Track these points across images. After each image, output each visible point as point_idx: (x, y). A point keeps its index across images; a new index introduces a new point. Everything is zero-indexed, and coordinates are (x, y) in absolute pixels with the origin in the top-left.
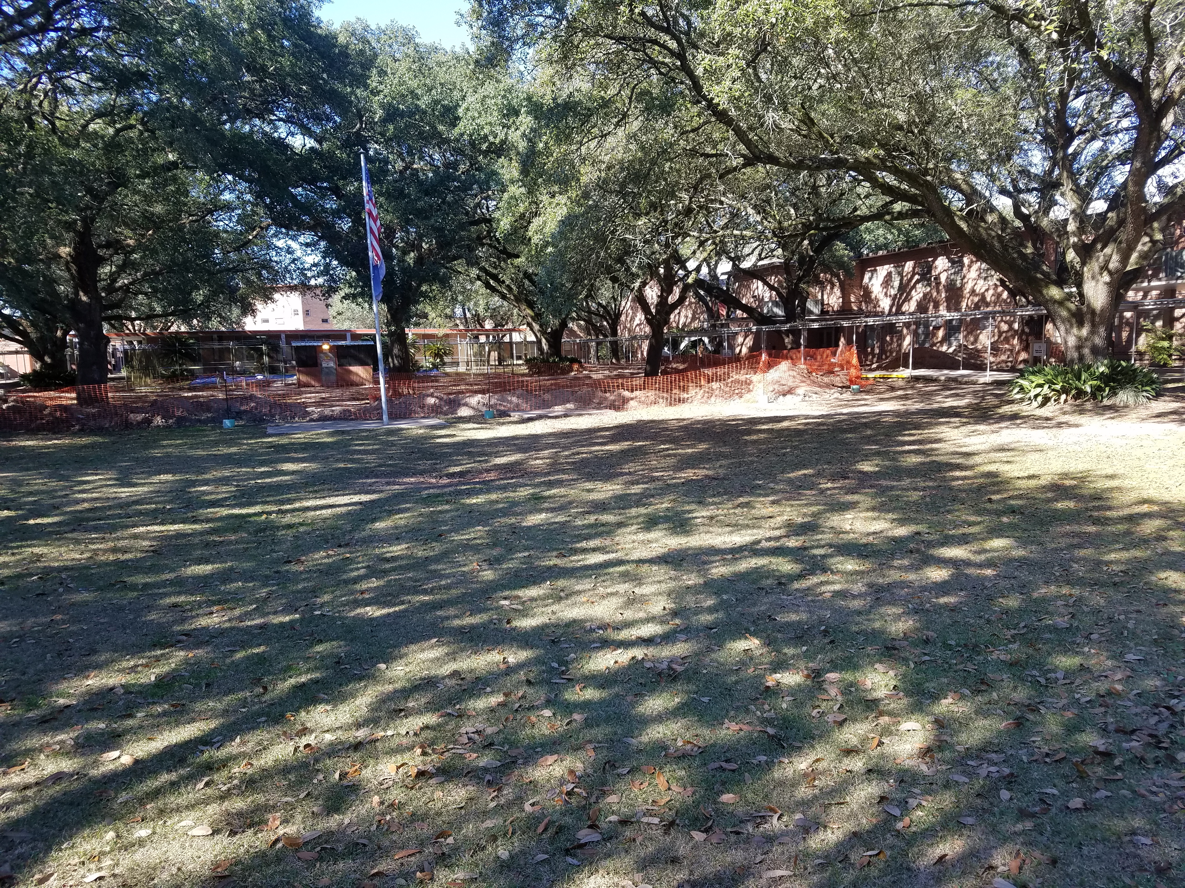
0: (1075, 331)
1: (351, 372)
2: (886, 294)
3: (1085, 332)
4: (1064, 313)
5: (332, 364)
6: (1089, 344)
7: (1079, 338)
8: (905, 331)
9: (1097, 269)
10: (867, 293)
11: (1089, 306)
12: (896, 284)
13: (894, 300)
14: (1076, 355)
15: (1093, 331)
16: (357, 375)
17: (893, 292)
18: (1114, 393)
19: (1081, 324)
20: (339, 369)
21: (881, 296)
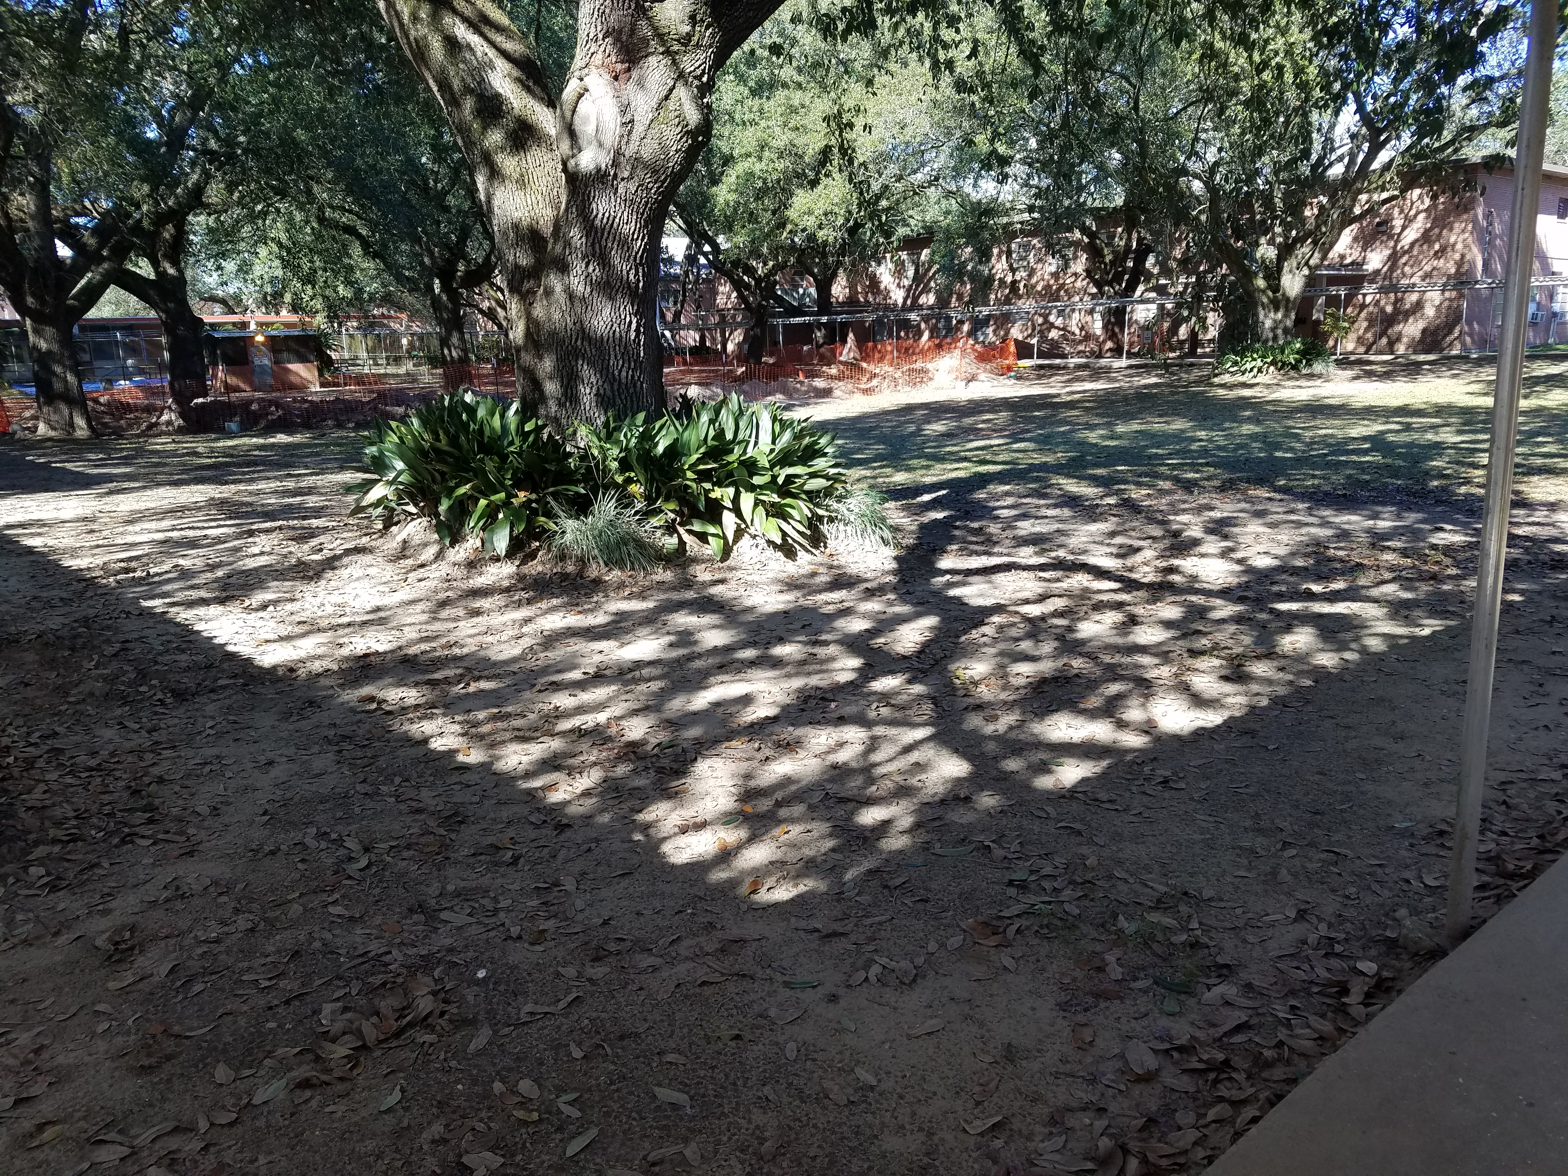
0: (1272, 315)
1: (289, 371)
2: (899, 285)
3: (1279, 315)
4: (1265, 300)
5: (266, 362)
6: (1281, 326)
7: (1275, 321)
8: (923, 325)
9: (1295, 264)
10: (874, 284)
11: (1284, 295)
12: (911, 273)
13: (909, 290)
14: (1271, 335)
15: (1286, 316)
16: (297, 374)
17: (906, 282)
18: (1309, 364)
19: (1277, 310)
20: (275, 368)
21: (893, 287)
